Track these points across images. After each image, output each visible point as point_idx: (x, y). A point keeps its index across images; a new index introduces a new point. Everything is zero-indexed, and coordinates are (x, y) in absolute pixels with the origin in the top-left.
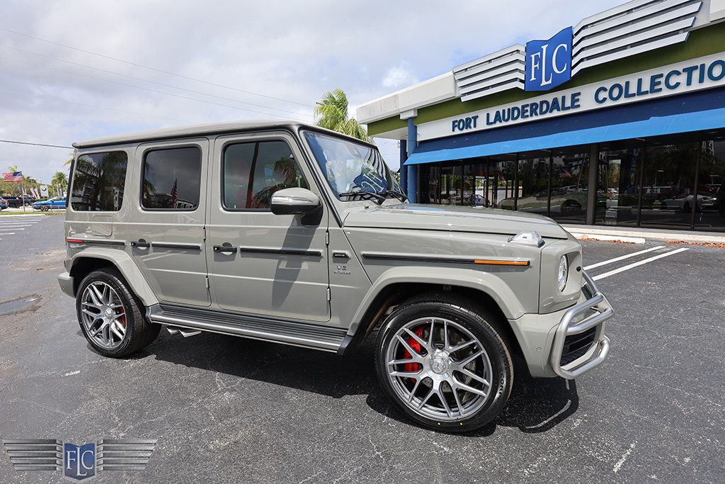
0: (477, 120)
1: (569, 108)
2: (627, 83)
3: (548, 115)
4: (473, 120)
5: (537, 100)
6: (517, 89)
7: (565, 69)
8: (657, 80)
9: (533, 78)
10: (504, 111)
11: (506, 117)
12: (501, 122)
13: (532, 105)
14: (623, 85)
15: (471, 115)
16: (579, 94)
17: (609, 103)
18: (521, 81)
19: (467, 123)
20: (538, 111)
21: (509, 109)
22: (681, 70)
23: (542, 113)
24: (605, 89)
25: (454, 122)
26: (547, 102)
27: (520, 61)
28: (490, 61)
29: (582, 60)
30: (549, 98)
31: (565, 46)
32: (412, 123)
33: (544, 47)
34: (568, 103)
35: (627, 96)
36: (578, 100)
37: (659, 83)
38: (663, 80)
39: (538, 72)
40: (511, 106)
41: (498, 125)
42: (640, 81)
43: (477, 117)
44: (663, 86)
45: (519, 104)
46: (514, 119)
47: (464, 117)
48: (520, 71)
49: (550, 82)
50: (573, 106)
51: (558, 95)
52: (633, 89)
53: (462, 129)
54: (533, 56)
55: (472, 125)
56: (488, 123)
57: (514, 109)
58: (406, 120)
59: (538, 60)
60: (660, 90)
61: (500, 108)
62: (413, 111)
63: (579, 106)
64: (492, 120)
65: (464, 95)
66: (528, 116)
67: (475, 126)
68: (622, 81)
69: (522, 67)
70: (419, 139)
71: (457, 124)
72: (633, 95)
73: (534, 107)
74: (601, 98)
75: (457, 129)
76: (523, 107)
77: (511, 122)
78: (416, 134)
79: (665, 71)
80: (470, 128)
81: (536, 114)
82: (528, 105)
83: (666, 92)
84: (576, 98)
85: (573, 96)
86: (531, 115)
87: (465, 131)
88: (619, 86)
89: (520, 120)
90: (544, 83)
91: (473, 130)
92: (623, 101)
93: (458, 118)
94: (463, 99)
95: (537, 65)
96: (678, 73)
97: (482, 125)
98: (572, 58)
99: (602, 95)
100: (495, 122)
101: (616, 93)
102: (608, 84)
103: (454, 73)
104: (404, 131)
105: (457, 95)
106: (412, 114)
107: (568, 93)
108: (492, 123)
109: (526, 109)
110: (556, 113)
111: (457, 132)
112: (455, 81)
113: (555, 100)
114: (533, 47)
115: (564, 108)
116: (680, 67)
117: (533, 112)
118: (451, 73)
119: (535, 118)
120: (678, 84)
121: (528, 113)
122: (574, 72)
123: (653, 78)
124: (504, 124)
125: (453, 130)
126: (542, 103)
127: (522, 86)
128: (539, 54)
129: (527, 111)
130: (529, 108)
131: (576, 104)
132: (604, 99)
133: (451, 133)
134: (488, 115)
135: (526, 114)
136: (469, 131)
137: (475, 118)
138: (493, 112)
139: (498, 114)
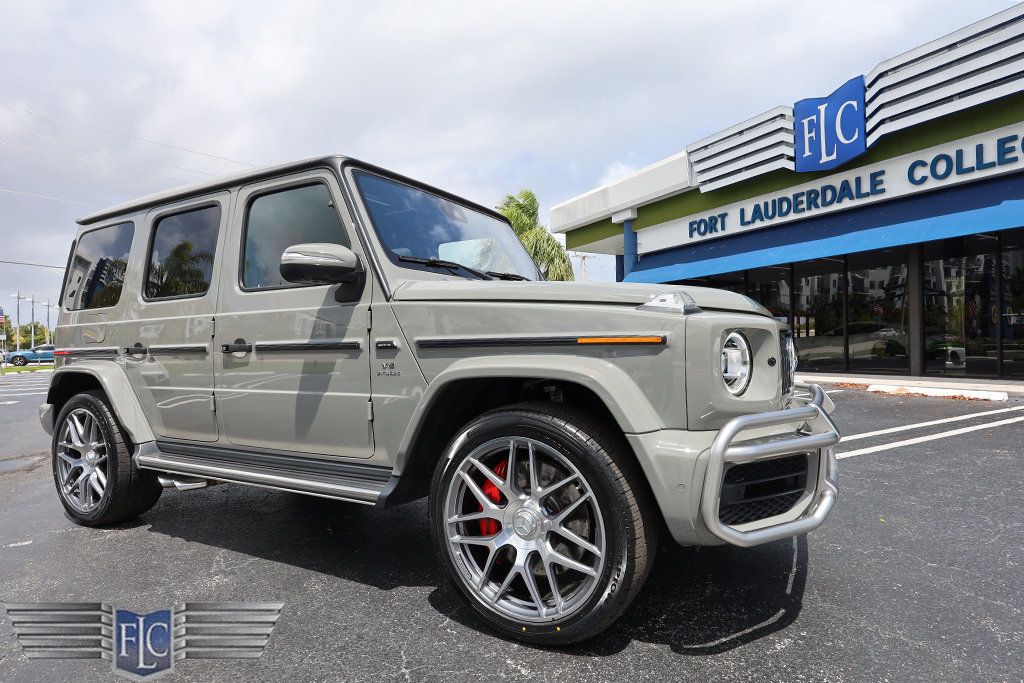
0: (727, 219)
1: (867, 195)
2: (960, 153)
3: (836, 207)
4: (719, 220)
5: (817, 185)
6: (783, 170)
7: (856, 137)
8: (1008, 145)
9: (807, 153)
10: (766, 204)
11: (770, 213)
12: (762, 220)
13: (810, 193)
14: (953, 155)
15: (716, 212)
16: (882, 173)
17: (932, 184)
18: (790, 158)
19: (711, 225)
20: (819, 201)
21: (774, 201)
23: (825, 204)
24: (923, 164)
25: (691, 224)
26: (832, 188)
27: (787, 130)
28: (741, 133)
29: (882, 122)
30: (836, 181)
31: (855, 103)
32: (630, 228)
33: (822, 108)
34: (866, 187)
35: (961, 171)
36: (881, 182)
37: (1013, 149)
38: (1018, 145)
39: (815, 144)
40: (777, 195)
41: (758, 224)
42: (980, 148)
43: (726, 214)
44: (1019, 153)
45: (789, 193)
46: (782, 214)
47: (706, 216)
48: (787, 144)
49: (834, 157)
50: (874, 191)
51: (850, 176)
52: (969, 162)
53: (704, 234)
54: (805, 122)
55: (719, 226)
56: (743, 223)
57: (781, 200)
58: (621, 225)
59: (815, 126)
60: (1015, 159)
61: (760, 200)
62: (630, 212)
63: (883, 191)
64: (748, 217)
65: (704, 183)
66: (803, 210)
67: (723, 228)
68: (950, 149)
69: (790, 138)
70: (641, 250)
71: (696, 226)
72: (971, 170)
73: (813, 196)
74: (918, 177)
75: (696, 234)
76: (796, 197)
77: (778, 220)
78: (635, 244)
79: (1020, 129)
80: (716, 231)
81: (817, 206)
82: (803, 194)
84: (878, 179)
85: (874, 176)
86: (809, 208)
87: (709, 236)
88: (947, 158)
89: (792, 217)
90: (825, 159)
91: (720, 234)
92: (954, 179)
93: (697, 217)
94: (704, 189)
95: (813, 134)
97: (733, 226)
98: (867, 120)
99: (919, 173)
100: (753, 221)
101: (942, 168)
102: (928, 155)
103: (690, 153)
104: (618, 239)
105: (695, 184)
106: (628, 215)
107: (865, 173)
108: (749, 223)
109: (800, 199)
110: (847, 204)
111: (697, 238)
112: (691, 165)
113: (845, 184)
114: (804, 108)
115: (860, 195)
117: (812, 203)
118: (684, 154)
119: (814, 212)
121: (804, 206)
122: (871, 140)
123: (1002, 142)
124: (767, 223)
125: (691, 236)
126: (825, 189)
127: (791, 166)
128: (814, 117)
129: (802, 202)
130: (804, 198)
131: (879, 188)
132: (924, 179)
133: (687, 240)
134: (742, 211)
135: (801, 207)
136: (714, 235)
137: (723, 216)
138: (749, 206)
139: (757, 208)
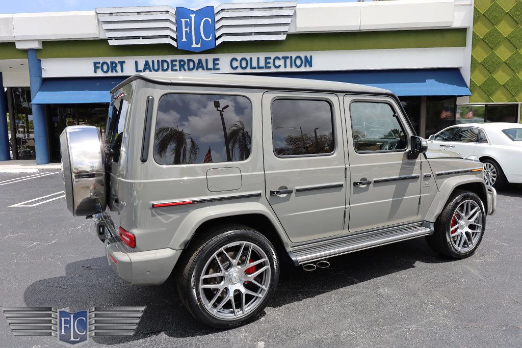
0: (124, 66)
1: (211, 70)
2: (251, 59)
3: (194, 73)
4: (119, 66)
5: (185, 58)
6: (169, 45)
7: (211, 38)
8: (268, 61)
9: (184, 39)
10: (153, 62)
11: (156, 68)
12: (150, 71)
13: (180, 61)
14: (248, 59)
15: (117, 59)
16: (218, 59)
17: (240, 71)
18: (172, 38)
19: (113, 67)
20: (186, 67)
21: (158, 61)
22: (281, 57)
23: (189, 70)
24: (237, 60)
25: (95, 64)
26: (193, 61)
27: (172, 22)
28: (139, 13)
29: (223, 35)
30: (196, 58)
31: (210, 20)
32: (35, 56)
33: (192, 16)
34: (210, 66)
35: (252, 68)
36: (218, 64)
37: (269, 63)
38: (271, 61)
39: (189, 35)
40: (160, 58)
41: (148, 73)
42: (258, 58)
43: (124, 62)
44: (271, 65)
45: (169, 58)
46: (163, 71)
47: (109, 60)
48: (172, 30)
49: (199, 46)
50: (215, 69)
51: (203, 57)
52: (255, 64)
53: (106, 72)
54: (183, 21)
55: (119, 68)
56: (137, 70)
57: (163, 61)
58: (25, 51)
59: (188, 25)
60: (270, 67)
61: (150, 59)
63: (219, 69)
64: (141, 67)
66: (177, 70)
67: (122, 71)
68: (247, 56)
69: (174, 27)
70: (45, 75)
71: (100, 65)
72: (255, 68)
73: (182, 63)
74: (234, 66)
75: (99, 71)
76: (172, 62)
78: (40, 69)
79: (273, 55)
80: (116, 71)
81: (185, 70)
82: (176, 61)
83: (273, 70)
84: (216, 62)
85: (215, 60)
86: (181, 70)
87: (110, 74)
88: (246, 60)
90: (194, 45)
91: (120, 74)
92: (248, 71)
93: (101, 60)
94: (111, 43)
95: (188, 29)
96: (279, 59)
97: (130, 71)
98: (216, 31)
99: (235, 64)
100: (144, 71)
101: (244, 64)
102: (239, 56)
103: (98, 14)
105: (103, 36)
106: (36, 46)
107: (210, 57)
108: (141, 71)
109: (175, 63)
110: (201, 72)
111: (100, 74)
112: (99, 23)
113: (200, 61)
114: (182, 12)
115: (208, 69)
116: (280, 55)
117: (182, 67)
118: (93, 13)
120: (280, 66)
121: (177, 67)
122: (218, 42)
123: (266, 59)
125: (95, 72)
126: (189, 61)
127: (174, 44)
128: (188, 20)
129: (176, 65)
130: (177, 63)
131: (217, 67)
132: (237, 67)
133: (92, 74)
134: (136, 62)
135: (175, 68)
136: (114, 74)
137: (122, 63)
138: (141, 61)
139: (147, 63)
